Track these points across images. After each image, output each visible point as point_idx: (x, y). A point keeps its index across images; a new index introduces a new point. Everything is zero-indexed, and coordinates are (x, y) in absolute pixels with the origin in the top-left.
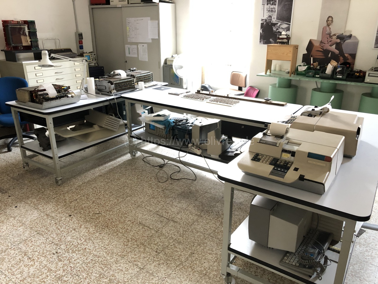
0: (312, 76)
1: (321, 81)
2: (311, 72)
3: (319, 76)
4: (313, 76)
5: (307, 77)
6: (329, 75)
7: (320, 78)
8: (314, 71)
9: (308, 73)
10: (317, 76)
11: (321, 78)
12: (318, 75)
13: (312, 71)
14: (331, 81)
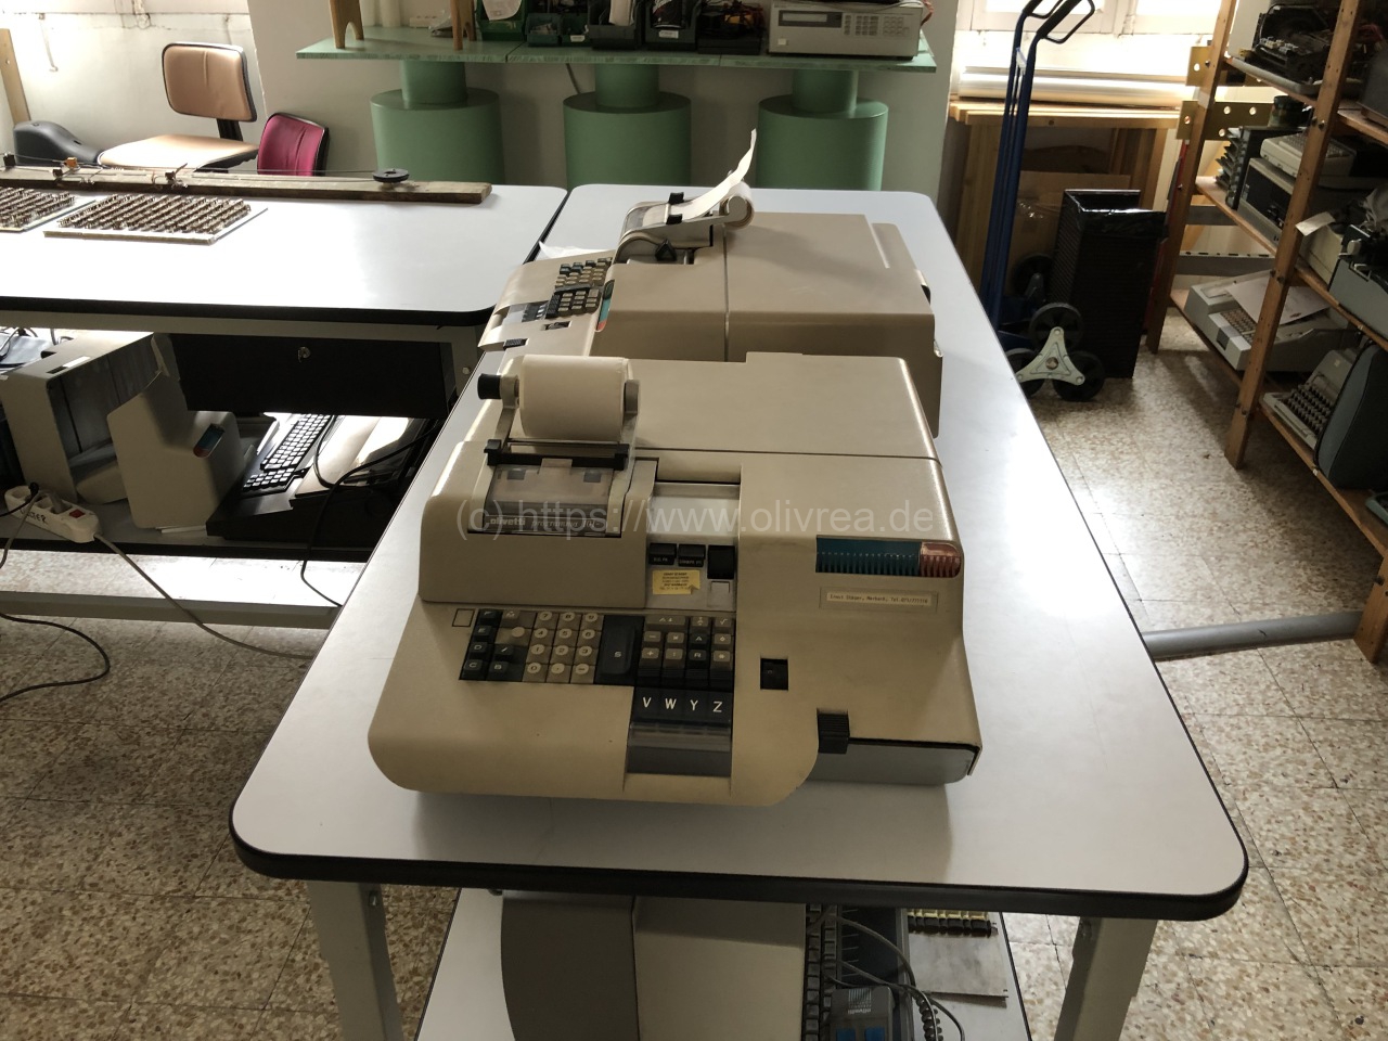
0: (556, 42)
1: (601, 58)
2: (543, 22)
3: (582, 38)
4: (560, 39)
5: (534, 45)
6: (625, 29)
7: (590, 48)
8: (556, 18)
9: (533, 26)
10: (574, 38)
11: (596, 45)
12: (580, 33)
13: (547, 16)
14: (643, 59)
